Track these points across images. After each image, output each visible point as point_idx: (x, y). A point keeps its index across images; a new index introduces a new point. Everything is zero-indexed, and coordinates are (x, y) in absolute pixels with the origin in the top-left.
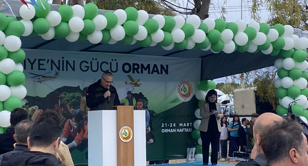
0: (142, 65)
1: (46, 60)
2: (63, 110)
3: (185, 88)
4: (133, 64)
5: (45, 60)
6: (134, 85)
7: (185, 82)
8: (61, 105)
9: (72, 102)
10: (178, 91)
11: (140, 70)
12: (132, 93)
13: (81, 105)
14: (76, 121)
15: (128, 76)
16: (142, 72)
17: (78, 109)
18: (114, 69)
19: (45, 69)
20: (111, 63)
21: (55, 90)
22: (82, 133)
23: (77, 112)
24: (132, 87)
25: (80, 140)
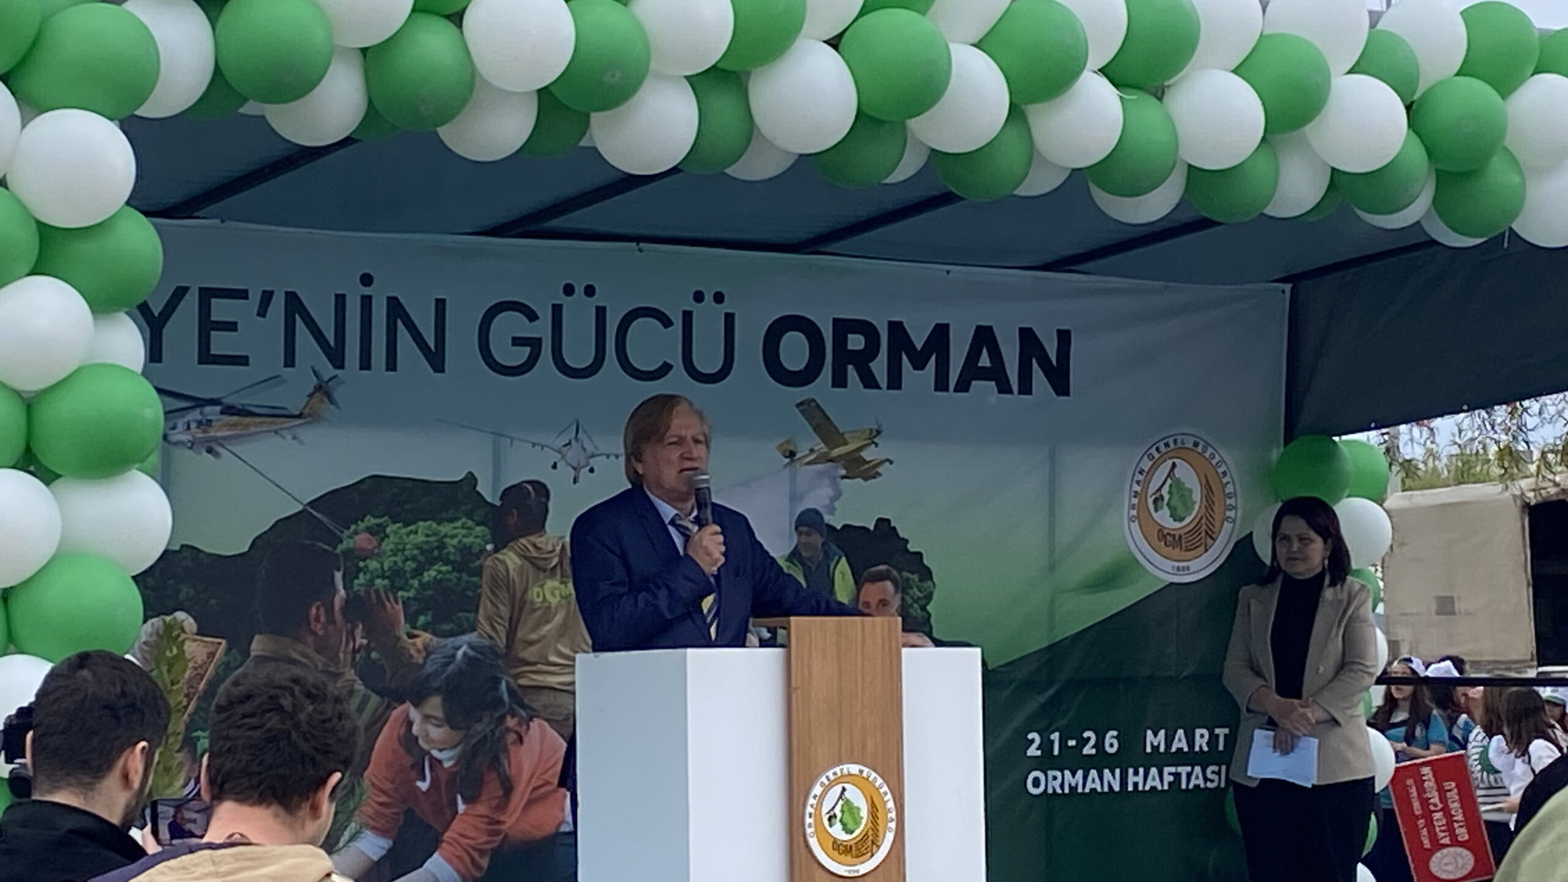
0: (897, 329)
1: (250, 295)
2: (361, 641)
3: (1177, 487)
4: (836, 321)
5: (243, 294)
6: (843, 472)
7: (1181, 452)
8: (347, 603)
9: (423, 586)
10: (1133, 507)
11: (879, 367)
12: (829, 527)
13: (485, 607)
14: (450, 721)
15: (798, 405)
16: (895, 382)
17: (463, 633)
18: (708, 360)
19: (243, 361)
20: (687, 316)
21: (311, 504)
22: (495, 802)
23: (460, 653)
24: (827, 481)
25: (482, 853)
